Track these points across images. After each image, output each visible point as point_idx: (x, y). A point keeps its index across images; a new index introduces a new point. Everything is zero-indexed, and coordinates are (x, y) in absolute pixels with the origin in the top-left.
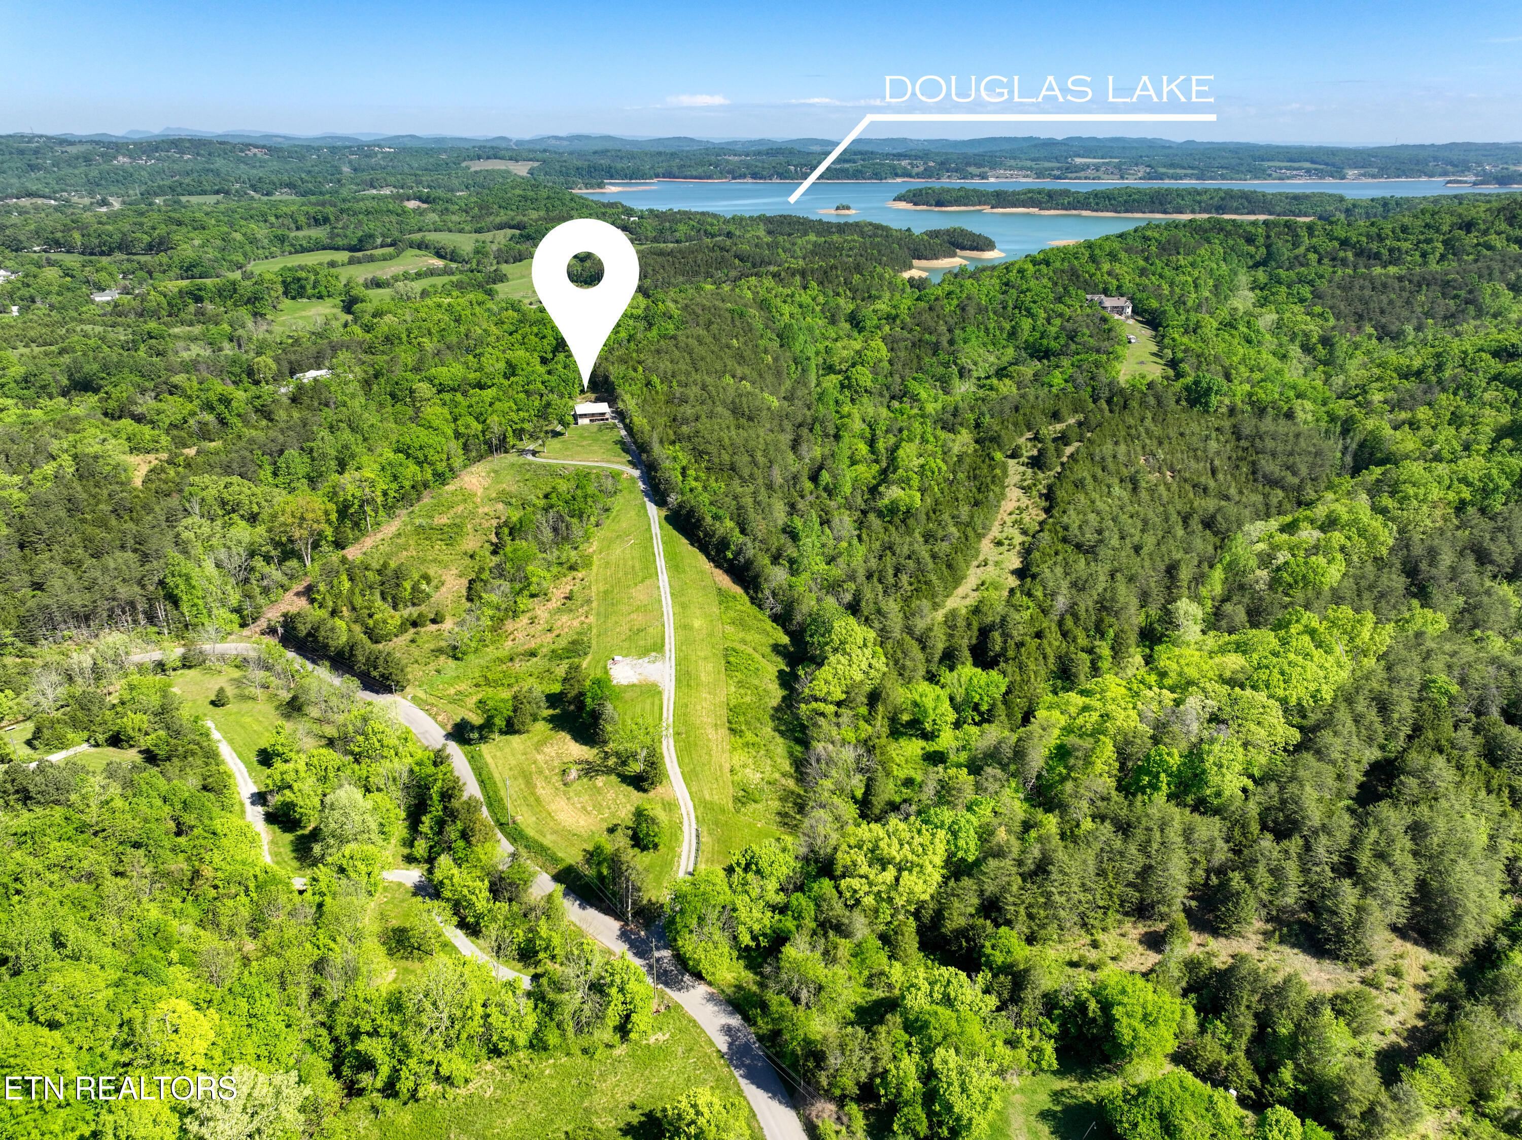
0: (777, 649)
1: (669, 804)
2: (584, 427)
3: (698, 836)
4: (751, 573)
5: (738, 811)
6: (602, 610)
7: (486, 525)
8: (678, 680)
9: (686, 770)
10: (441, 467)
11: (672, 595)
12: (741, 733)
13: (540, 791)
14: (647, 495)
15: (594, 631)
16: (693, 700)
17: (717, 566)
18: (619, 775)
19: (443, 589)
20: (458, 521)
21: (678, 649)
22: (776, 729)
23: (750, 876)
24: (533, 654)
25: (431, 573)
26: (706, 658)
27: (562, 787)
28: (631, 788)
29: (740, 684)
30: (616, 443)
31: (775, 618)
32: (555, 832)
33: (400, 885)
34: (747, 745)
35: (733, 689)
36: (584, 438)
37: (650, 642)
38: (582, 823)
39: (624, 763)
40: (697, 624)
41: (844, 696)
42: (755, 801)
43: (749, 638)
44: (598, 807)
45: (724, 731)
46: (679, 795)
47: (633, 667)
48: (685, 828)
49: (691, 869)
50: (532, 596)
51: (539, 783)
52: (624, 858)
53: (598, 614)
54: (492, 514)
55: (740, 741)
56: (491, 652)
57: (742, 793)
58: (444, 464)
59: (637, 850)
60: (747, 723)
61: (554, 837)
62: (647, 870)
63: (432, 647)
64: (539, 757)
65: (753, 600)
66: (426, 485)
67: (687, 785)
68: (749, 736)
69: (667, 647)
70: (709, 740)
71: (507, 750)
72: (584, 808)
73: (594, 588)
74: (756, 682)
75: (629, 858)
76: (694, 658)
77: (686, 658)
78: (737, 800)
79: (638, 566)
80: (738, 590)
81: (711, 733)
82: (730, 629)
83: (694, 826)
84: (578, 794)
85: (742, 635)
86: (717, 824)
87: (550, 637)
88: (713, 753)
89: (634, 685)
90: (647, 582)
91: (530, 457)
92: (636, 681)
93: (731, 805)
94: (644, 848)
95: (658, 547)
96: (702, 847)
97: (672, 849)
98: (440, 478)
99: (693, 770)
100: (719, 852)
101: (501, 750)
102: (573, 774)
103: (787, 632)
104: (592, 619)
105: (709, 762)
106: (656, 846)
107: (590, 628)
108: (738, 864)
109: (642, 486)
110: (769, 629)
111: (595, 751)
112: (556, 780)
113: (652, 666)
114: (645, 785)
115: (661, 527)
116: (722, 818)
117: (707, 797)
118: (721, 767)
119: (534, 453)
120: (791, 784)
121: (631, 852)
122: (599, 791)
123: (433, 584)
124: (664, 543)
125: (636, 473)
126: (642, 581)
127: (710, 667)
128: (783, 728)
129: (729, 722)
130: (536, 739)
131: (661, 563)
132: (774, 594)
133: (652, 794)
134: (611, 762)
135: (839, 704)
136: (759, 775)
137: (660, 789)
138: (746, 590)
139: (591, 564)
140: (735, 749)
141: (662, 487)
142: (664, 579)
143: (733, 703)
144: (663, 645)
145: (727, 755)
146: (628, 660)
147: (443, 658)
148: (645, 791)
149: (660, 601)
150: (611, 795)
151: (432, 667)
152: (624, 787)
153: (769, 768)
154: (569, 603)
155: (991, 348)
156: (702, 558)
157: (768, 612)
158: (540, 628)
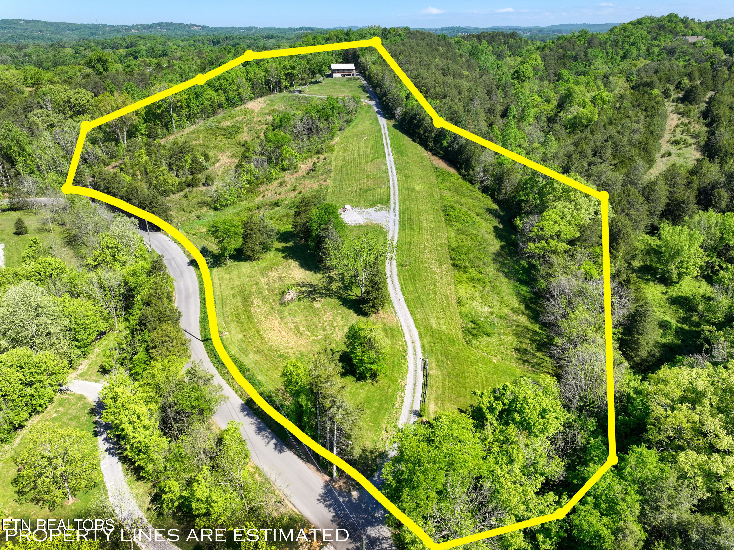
0: (490, 211)
1: (392, 330)
2: (337, 79)
3: (425, 368)
4: (463, 156)
5: (469, 343)
6: (338, 177)
7: (258, 127)
8: (402, 225)
9: (410, 297)
10: (232, 95)
11: (397, 169)
12: (465, 269)
13: (255, 310)
14: (379, 113)
15: (330, 190)
16: (416, 240)
17: (434, 154)
18: (340, 298)
19: (217, 165)
20: (238, 124)
21: (402, 203)
22: (498, 270)
23: (512, 430)
24: (277, 204)
25: (211, 154)
26: (426, 211)
27: (278, 307)
28: (351, 311)
29: (459, 231)
30: (359, 87)
31: (485, 190)
32: (259, 351)
33: (81, 398)
34: (472, 279)
35: (453, 235)
36: (336, 84)
37: (377, 197)
38: (292, 343)
39: (347, 288)
40: (418, 188)
41: (578, 235)
42: (487, 334)
43: (464, 200)
44: (312, 327)
45: (447, 267)
46: (402, 321)
47: (360, 213)
48: (410, 357)
49: (417, 407)
50: (284, 169)
51: (256, 301)
52: (327, 390)
53: (335, 180)
54: (264, 122)
55: (464, 276)
56: (245, 204)
57: (471, 325)
58: (235, 93)
59: (350, 379)
60: (470, 261)
61: (257, 357)
62: (360, 408)
63: (199, 200)
64: (262, 279)
65: (464, 177)
66: (220, 106)
67: (412, 313)
68: (473, 273)
69: (392, 201)
70: (433, 273)
71: (235, 273)
72: (297, 328)
73: (333, 164)
74: (475, 232)
75: (334, 390)
76: (416, 209)
77: (409, 209)
78: (466, 331)
79: (369, 151)
80: (452, 171)
81: (436, 268)
82: (446, 193)
83: (420, 356)
84: (292, 314)
85: (456, 198)
86: (446, 355)
87: (292, 195)
88: (439, 284)
89: (360, 226)
90: (377, 161)
91: (297, 94)
92: (362, 223)
93: (460, 336)
94: (361, 377)
95: (387, 141)
96: (431, 381)
97: (394, 381)
98: (232, 103)
99: (418, 298)
100: (451, 389)
101: (229, 272)
102: (291, 295)
103: (495, 201)
104: (329, 182)
105: (435, 292)
106: (374, 376)
107: (327, 188)
108: (491, 409)
109: (376, 109)
110: (480, 197)
111: (319, 276)
112: (274, 301)
113: (378, 214)
114: (366, 308)
115: (389, 130)
116: (452, 349)
117: (434, 326)
118: (447, 297)
119: (300, 92)
120: (524, 320)
121: (339, 381)
122: (315, 312)
123: (211, 161)
124: (391, 139)
125: (373, 103)
126: (373, 160)
127: (431, 217)
128: (506, 270)
129: (452, 259)
130: (263, 265)
131: (388, 150)
132: (485, 170)
133: (372, 318)
134: (334, 286)
135: (572, 242)
136: (487, 309)
137: (382, 314)
138: (458, 170)
139: (333, 150)
140: (461, 282)
141: (391, 104)
142: (390, 160)
143: (454, 245)
144: (388, 200)
145: (453, 287)
146: (357, 209)
147: (205, 209)
148: (366, 315)
149: (387, 172)
150: (327, 316)
151: (194, 215)
152: (344, 309)
153: (497, 304)
154: (312, 173)
155: (610, 65)
156: (421, 150)
157: (478, 185)
158: (285, 188)
